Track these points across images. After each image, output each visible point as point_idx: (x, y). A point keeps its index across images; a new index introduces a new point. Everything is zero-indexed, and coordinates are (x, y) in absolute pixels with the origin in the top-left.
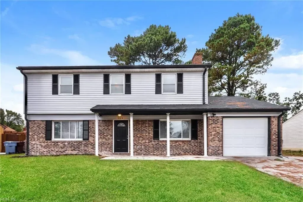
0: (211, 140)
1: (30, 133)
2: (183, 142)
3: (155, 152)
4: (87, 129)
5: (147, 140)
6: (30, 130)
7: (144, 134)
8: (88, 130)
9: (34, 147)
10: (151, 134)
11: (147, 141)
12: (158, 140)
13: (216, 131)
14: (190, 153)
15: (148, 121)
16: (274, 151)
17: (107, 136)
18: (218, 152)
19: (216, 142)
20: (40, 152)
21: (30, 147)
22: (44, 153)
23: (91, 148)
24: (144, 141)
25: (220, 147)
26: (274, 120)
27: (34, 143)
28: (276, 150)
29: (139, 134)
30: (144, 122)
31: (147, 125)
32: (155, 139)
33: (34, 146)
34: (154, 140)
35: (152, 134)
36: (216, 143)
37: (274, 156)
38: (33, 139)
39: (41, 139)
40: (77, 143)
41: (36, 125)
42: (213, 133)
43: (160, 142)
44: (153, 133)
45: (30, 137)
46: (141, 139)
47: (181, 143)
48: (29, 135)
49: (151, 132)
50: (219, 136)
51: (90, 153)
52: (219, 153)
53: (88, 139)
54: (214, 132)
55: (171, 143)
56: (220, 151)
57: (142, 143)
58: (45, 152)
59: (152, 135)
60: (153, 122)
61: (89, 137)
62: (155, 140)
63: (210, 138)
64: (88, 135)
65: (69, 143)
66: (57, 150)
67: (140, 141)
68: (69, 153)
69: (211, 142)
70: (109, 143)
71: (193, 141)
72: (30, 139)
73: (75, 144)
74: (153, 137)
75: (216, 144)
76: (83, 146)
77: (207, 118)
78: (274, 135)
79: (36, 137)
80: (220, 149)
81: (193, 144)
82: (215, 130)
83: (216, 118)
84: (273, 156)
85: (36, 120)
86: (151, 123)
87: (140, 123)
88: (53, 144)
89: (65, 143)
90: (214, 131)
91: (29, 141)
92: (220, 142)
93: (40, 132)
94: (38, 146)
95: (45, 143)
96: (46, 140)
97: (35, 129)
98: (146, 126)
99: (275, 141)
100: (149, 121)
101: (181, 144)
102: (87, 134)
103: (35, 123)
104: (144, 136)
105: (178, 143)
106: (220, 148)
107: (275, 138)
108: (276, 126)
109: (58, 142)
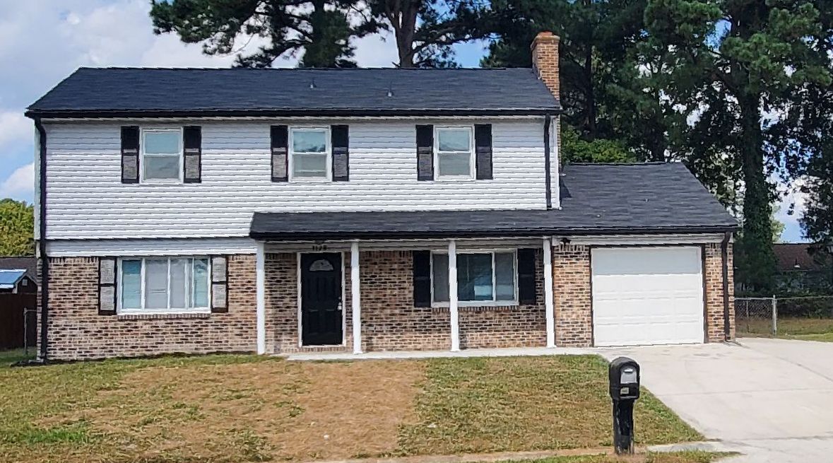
0: (562, 306)
1: (52, 296)
2: (496, 311)
3: (421, 342)
4: (225, 280)
5: (396, 309)
6: (50, 285)
7: (388, 292)
8: (227, 282)
9: (64, 336)
10: (406, 292)
11: (397, 311)
12: (427, 309)
13: (574, 283)
14: (518, 342)
15: (397, 255)
16: (716, 329)
17: (283, 298)
18: (581, 336)
19: (575, 309)
20: (83, 351)
21: (51, 335)
22: (95, 352)
23: (237, 335)
24: (388, 311)
25: (585, 322)
26: (714, 252)
27: (62, 322)
28: (721, 328)
29: (374, 291)
30: (386, 257)
31: (396, 266)
32: (419, 304)
33: (63, 332)
34: (417, 309)
35: (410, 292)
36: (577, 313)
37: (715, 342)
38: (58, 311)
39: (86, 312)
40: (194, 321)
41: (68, 272)
42: (567, 288)
43: (434, 313)
44: (412, 288)
45: (50, 306)
46: (380, 305)
47: (491, 315)
48: (49, 299)
49: (406, 285)
50: (583, 296)
51: (233, 350)
52: (583, 339)
53: (226, 310)
54: (570, 285)
55: (465, 314)
56: (586, 332)
57: (383, 316)
58: (96, 348)
59: (411, 295)
60: (412, 258)
61: (230, 304)
62: (419, 307)
63: (561, 300)
64: (227, 299)
65: (169, 321)
66: (132, 342)
67: (377, 312)
68: (170, 352)
69: (563, 310)
70: (287, 320)
71: (524, 307)
72: (50, 312)
73: (189, 323)
74: (412, 299)
75: (574, 316)
76: (210, 328)
77: (552, 248)
78: (714, 290)
79: (68, 305)
80: (585, 329)
81: (524, 318)
82: (573, 280)
83: (572, 250)
84: (713, 342)
85: (68, 257)
86: (407, 261)
87: (377, 260)
88: (122, 324)
89: (158, 321)
90: (569, 281)
91: (47, 319)
92: (584, 309)
93: (82, 291)
94: (75, 332)
95: (98, 323)
96: (99, 314)
97: (66, 282)
98: (394, 269)
99: (716, 304)
100: (401, 256)
101: (491, 318)
102: (225, 293)
103: (65, 265)
104: (387, 297)
105: (482, 315)
106: (586, 326)
107: (716, 298)
108: (717, 267)
109: (136, 320)
